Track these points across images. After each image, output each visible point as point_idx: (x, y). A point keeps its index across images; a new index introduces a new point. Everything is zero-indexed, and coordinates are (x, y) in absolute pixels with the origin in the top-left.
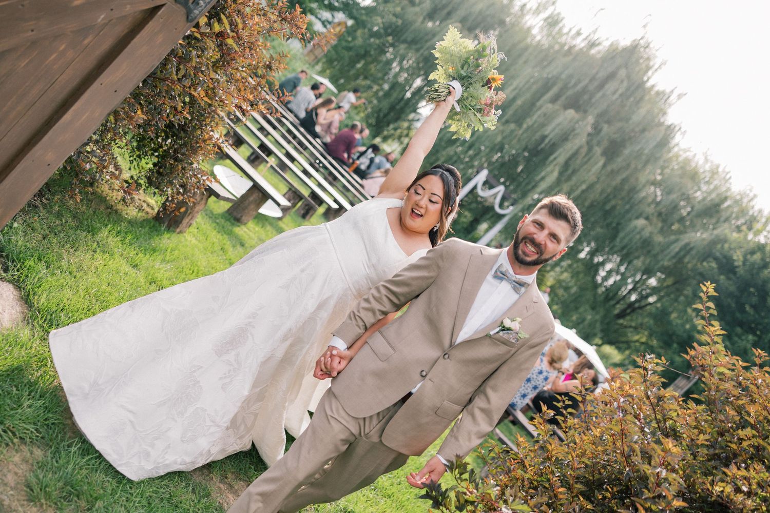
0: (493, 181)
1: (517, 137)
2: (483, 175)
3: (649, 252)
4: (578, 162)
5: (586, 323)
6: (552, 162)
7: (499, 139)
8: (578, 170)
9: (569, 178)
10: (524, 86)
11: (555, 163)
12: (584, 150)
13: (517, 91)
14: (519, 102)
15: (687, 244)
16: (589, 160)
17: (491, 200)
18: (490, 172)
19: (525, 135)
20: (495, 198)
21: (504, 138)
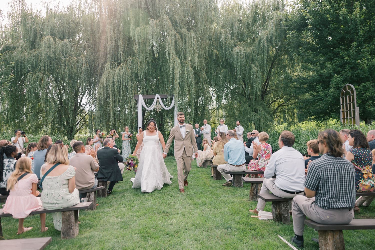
0: (149, 97)
1: (139, 63)
2: (141, 98)
3: (253, 59)
4: (181, 45)
5: (262, 120)
6: (169, 56)
7: (130, 72)
8: (186, 49)
9: (185, 58)
10: (115, 34)
11: (171, 54)
12: (178, 36)
13: (113, 39)
14: (120, 42)
15: (267, 38)
16: (185, 39)
17: (158, 107)
18: (143, 94)
19: (141, 57)
20: (160, 104)
21: (132, 69)
